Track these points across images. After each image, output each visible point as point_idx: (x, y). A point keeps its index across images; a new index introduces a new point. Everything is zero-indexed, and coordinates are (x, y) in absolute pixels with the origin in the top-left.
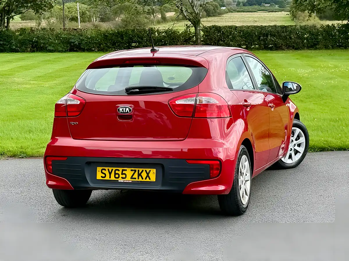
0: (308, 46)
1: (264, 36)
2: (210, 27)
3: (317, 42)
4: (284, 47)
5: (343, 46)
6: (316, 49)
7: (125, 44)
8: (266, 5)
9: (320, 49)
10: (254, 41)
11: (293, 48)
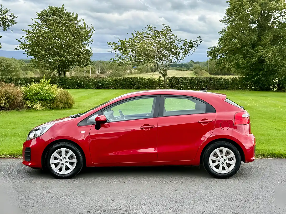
0: (223, 88)
1: (200, 82)
2: (172, 77)
3: (228, 86)
4: (210, 89)
5: (242, 89)
6: (227, 90)
7: (127, 85)
8: (180, 67)
9: (230, 90)
10: (195, 85)
11: (216, 89)
